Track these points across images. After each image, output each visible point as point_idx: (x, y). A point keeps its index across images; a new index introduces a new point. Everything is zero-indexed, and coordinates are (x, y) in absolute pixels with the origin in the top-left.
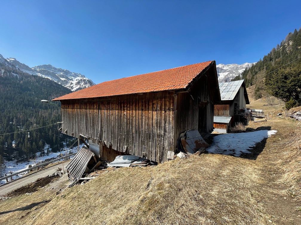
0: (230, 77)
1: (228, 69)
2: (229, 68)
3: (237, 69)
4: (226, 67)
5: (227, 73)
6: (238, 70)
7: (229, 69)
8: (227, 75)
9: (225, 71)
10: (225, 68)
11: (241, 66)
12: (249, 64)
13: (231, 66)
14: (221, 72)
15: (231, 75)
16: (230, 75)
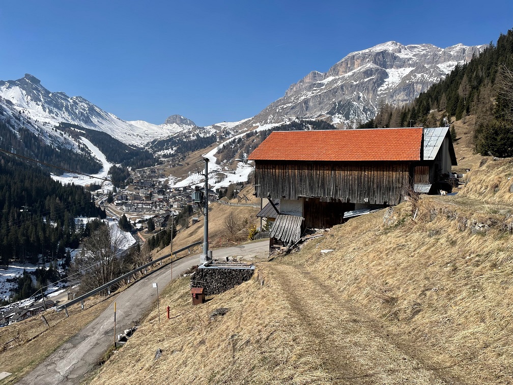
0: (417, 83)
1: (411, 58)
2: (414, 55)
3: (435, 60)
4: (406, 52)
5: (407, 71)
6: (437, 62)
7: (415, 58)
8: (408, 77)
9: (403, 63)
10: (402, 55)
11: (444, 52)
12: (464, 47)
13: (420, 49)
14: (392, 67)
15: (419, 75)
16: (415, 76)
